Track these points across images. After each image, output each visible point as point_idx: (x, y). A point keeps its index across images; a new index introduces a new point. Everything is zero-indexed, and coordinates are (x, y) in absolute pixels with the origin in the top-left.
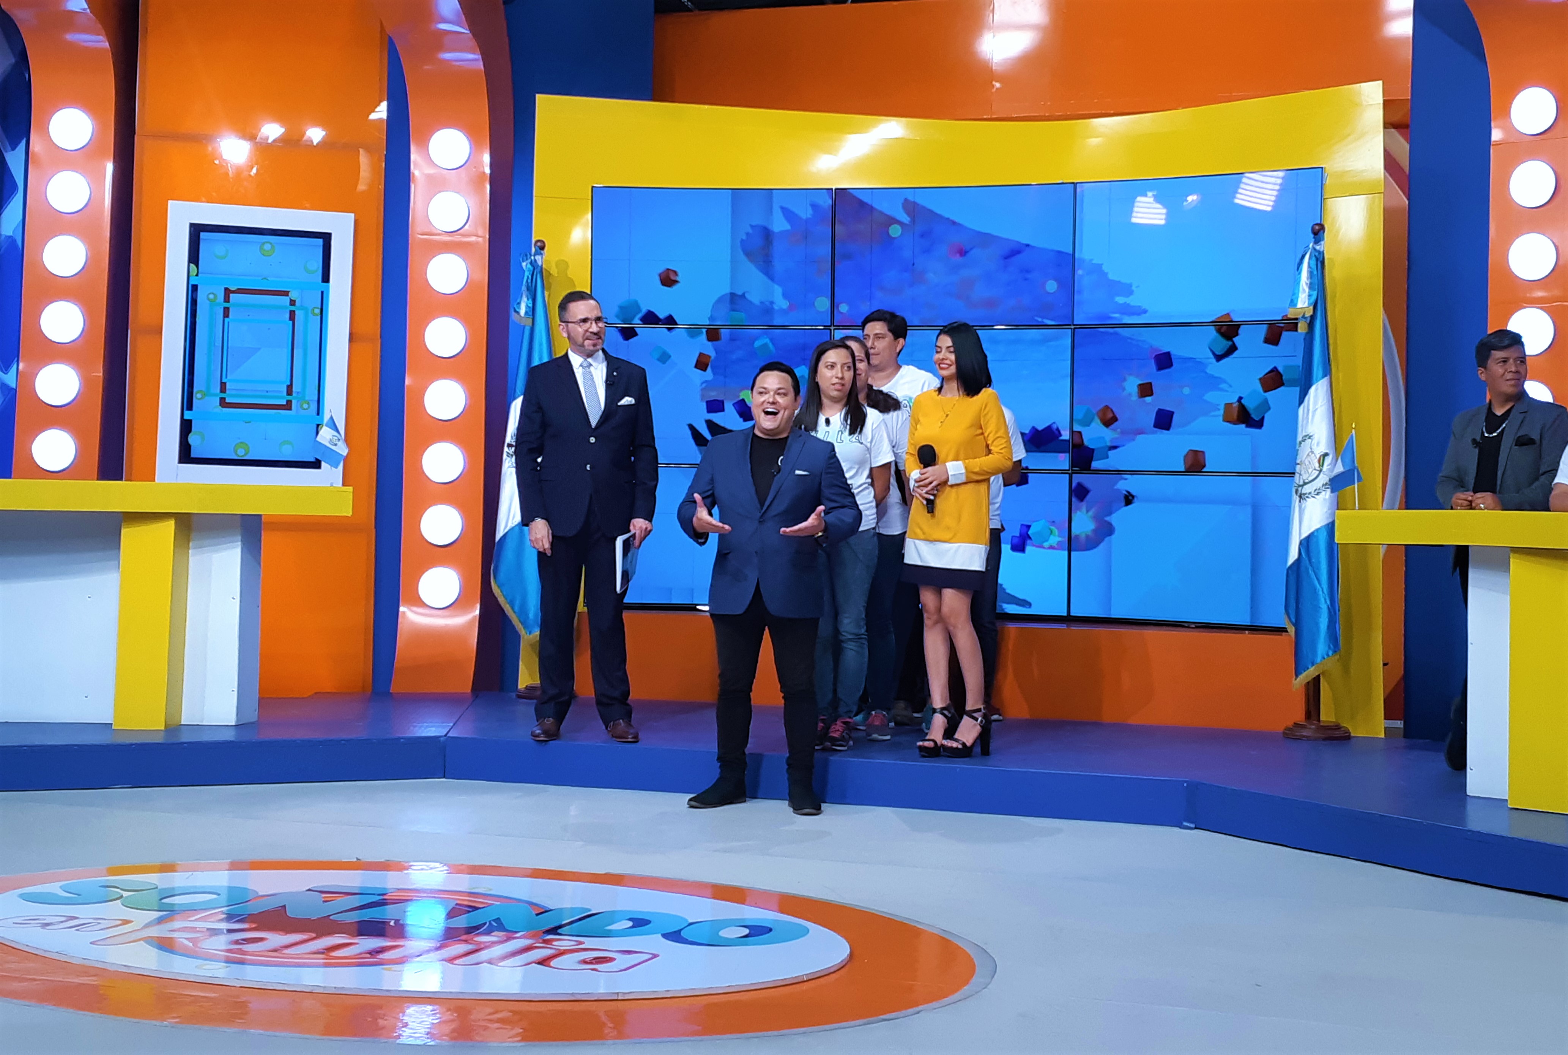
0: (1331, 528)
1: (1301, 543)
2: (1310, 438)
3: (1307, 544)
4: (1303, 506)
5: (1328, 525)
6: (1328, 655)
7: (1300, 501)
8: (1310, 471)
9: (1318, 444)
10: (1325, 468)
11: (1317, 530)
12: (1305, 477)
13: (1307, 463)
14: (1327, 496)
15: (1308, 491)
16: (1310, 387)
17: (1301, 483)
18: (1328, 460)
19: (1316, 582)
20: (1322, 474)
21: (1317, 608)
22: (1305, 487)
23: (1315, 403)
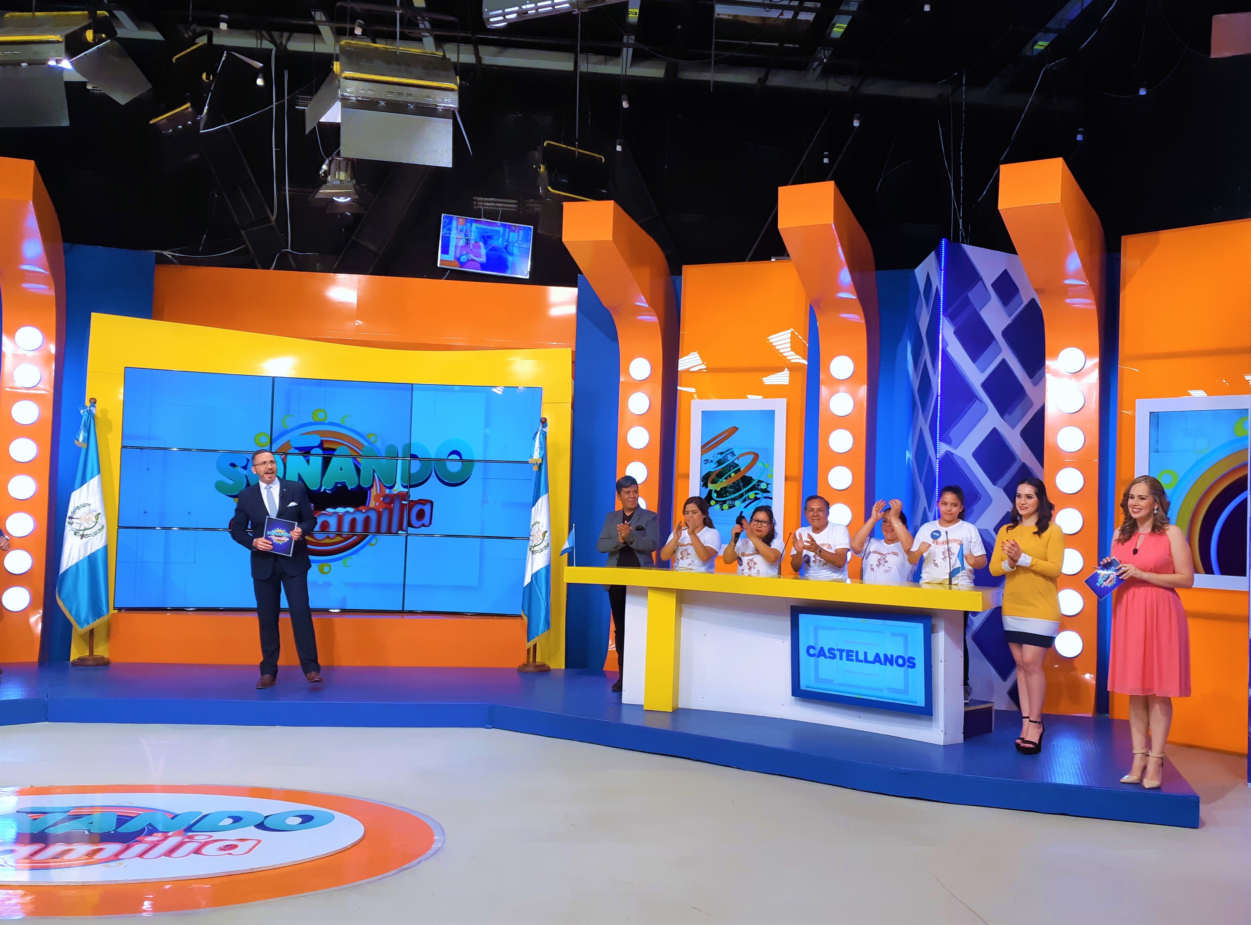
0: (548, 568)
1: (532, 576)
2: (538, 523)
3: (535, 576)
4: (534, 557)
5: (546, 566)
6: (545, 631)
7: (532, 554)
8: (538, 539)
9: (542, 526)
10: (545, 539)
11: (541, 569)
12: (535, 542)
13: (537, 536)
14: (546, 553)
15: (537, 550)
16: (539, 498)
17: (533, 545)
18: (547, 534)
19: (540, 595)
20: (544, 541)
21: (540, 607)
22: (535, 547)
23: (541, 507)
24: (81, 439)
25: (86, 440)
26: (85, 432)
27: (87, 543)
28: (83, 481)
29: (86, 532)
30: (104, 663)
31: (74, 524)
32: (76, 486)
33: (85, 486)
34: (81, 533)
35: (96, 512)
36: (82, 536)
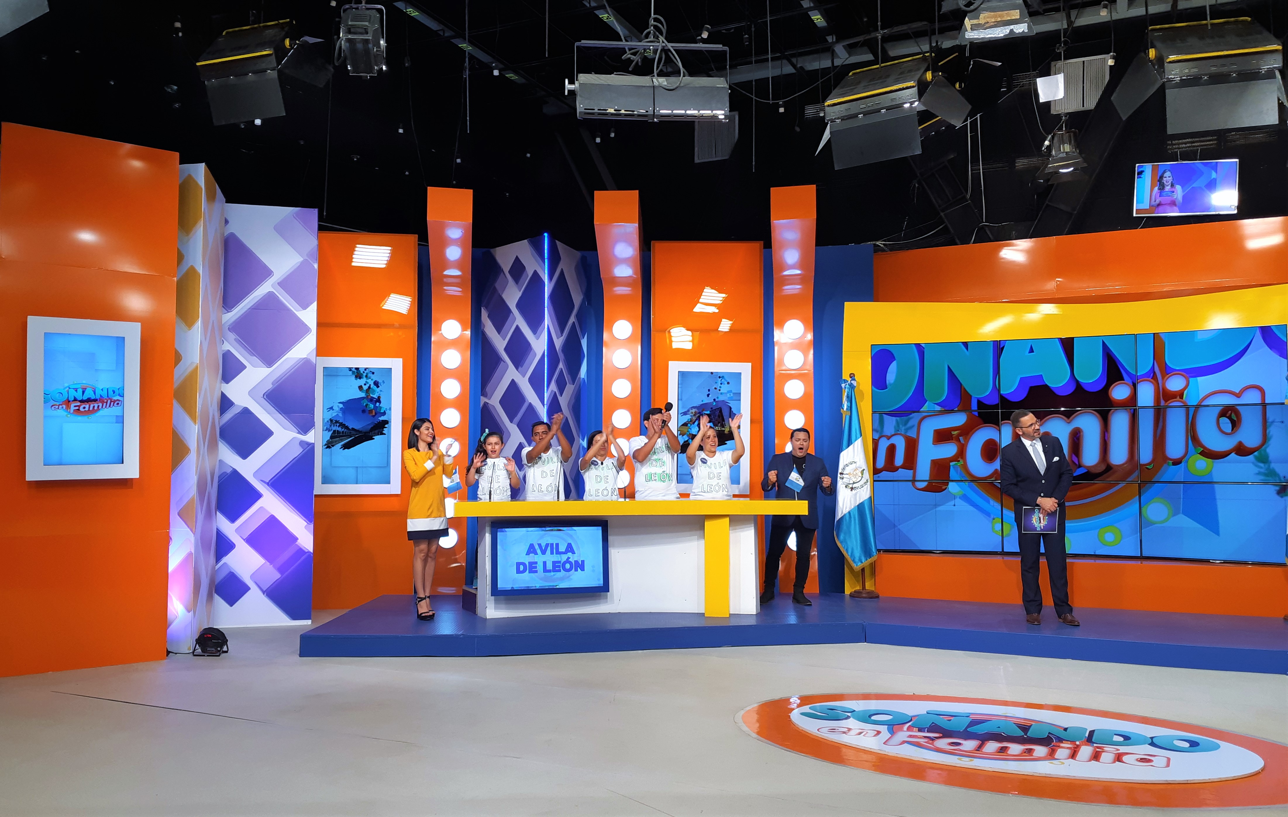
24: (845, 409)
25: (849, 409)
26: (848, 402)
27: (856, 494)
28: (849, 443)
29: (854, 486)
30: (873, 596)
31: (844, 479)
32: (844, 447)
33: (851, 447)
34: (851, 486)
35: (861, 468)
36: (852, 489)
